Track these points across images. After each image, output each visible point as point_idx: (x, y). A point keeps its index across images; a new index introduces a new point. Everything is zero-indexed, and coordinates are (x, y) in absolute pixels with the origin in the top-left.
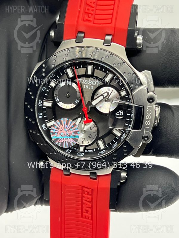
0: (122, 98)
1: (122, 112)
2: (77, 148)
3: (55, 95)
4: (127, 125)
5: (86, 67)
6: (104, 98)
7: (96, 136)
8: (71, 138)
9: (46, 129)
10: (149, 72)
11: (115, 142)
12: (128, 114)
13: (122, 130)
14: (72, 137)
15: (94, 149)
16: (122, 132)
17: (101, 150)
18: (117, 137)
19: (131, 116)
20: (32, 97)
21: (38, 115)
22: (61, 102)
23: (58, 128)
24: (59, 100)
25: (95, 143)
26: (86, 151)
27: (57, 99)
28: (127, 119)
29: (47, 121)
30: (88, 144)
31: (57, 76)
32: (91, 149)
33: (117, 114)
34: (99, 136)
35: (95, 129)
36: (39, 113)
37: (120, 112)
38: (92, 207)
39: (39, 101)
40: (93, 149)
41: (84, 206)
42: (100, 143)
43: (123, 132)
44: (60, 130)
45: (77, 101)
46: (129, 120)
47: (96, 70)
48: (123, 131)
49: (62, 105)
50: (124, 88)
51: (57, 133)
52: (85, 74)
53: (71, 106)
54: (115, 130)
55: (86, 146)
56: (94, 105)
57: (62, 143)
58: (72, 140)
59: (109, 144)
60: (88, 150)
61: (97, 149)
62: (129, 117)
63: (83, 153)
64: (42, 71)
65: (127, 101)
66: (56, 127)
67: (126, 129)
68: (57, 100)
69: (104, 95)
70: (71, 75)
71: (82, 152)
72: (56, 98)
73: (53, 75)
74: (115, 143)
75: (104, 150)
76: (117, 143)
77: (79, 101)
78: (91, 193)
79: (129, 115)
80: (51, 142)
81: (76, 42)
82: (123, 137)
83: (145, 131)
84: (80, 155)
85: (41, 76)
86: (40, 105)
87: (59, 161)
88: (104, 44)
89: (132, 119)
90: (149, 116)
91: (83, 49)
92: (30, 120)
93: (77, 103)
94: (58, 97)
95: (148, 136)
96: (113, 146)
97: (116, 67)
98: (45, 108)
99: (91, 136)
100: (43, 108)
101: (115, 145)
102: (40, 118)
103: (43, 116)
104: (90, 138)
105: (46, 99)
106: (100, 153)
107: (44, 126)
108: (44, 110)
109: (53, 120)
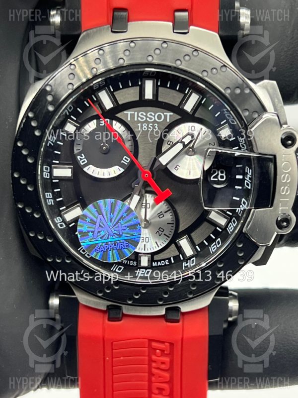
1: (222, 172)
2: (133, 261)
3: (76, 152)
4: (238, 199)
5: (140, 83)
6: (185, 146)
7: (173, 231)
8: (125, 240)
9: (65, 226)
11: (214, 238)
12: (238, 177)
13: (228, 212)
14: (126, 238)
15: (172, 258)
16: (228, 215)
17: (187, 259)
18: (218, 228)
19: (244, 179)
20: (30, 161)
21: (45, 199)
22: (91, 166)
24: (86, 162)
25: (173, 246)
26: (154, 264)
27: (81, 159)
28: (236, 187)
29: (63, 210)
30: (158, 249)
31: (78, 109)
32: (164, 260)
33: (212, 179)
34: (180, 230)
35: (169, 217)
36: (46, 194)
37: (218, 174)
38: (170, 382)
39: (44, 167)
40: (169, 259)
41: (153, 379)
42: (184, 243)
43: (232, 216)
44: (97, 224)
45: (125, 159)
46: (240, 188)
47: (160, 89)
48: (231, 214)
49: (93, 171)
50: (225, 121)
51: (93, 232)
52: (138, 99)
53: (115, 171)
54: (213, 212)
55: (153, 254)
56: (164, 164)
57: (105, 253)
58: (125, 245)
59: (202, 245)
60: (157, 261)
61: (176, 258)
62: (241, 182)
63: (148, 270)
64: (47, 100)
65: (234, 149)
66: (88, 220)
67: (238, 209)
68: (81, 162)
69: (183, 140)
70: (108, 104)
71: (146, 268)
72: (79, 157)
73: (70, 108)
74: (214, 240)
75: (194, 258)
76: (219, 239)
77: (129, 159)
78: (168, 353)
79: (240, 177)
80: (79, 252)
81: (113, 30)
82: (232, 226)
83: (280, 208)
84: (143, 275)
85: (44, 111)
86: (46, 175)
87: (100, 292)
88: (175, 31)
89: (248, 184)
90: (287, 175)
91: (132, 45)
92: (28, 211)
93: (127, 164)
94: (83, 155)
95: (289, 218)
96: (213, 248)
97: (208, 78)
98: (58, 181)
99: (162, 230)
100: (54, 181)
101: (216, 244)
102: (50, 204)
103: (54, 198)
104: (160, 236)
105: (58, 162)
106: (186, 265)
107: (58, 220)
108: (56, 185)
109: (78, 206)
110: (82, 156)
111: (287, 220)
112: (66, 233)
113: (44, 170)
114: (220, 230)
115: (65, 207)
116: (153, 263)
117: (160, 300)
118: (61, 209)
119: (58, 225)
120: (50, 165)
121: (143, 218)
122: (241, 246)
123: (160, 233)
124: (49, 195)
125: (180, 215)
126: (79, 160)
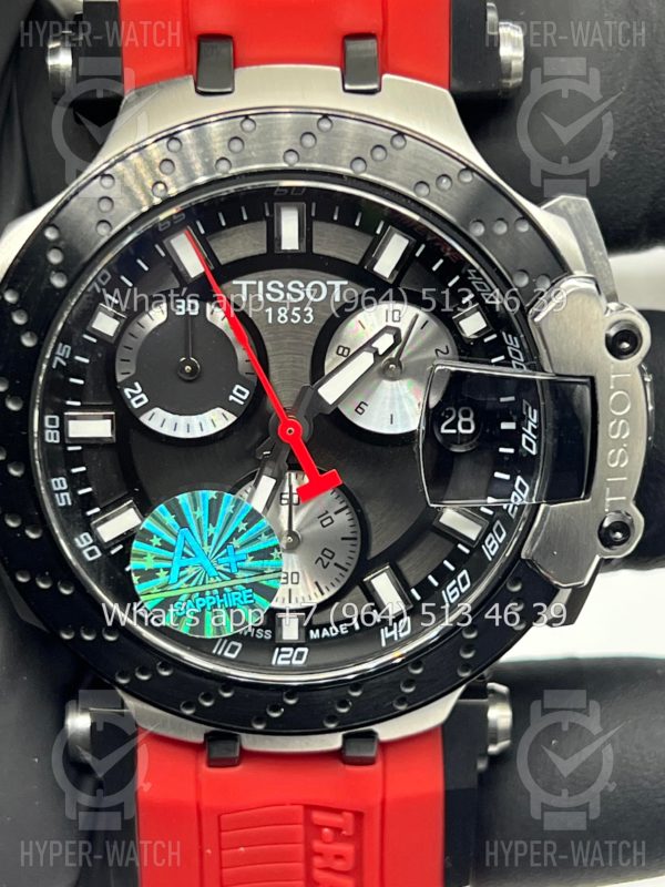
0: (467, 349)
1: (466, 414)
2: (265, 628)
3: (120, 378)
5: (268, 214)
6: (378, 358)
7: (356, 556)
9: (99, 554)
10: (580, 203)
11: (452, 568)
12: (504, 426)
14: (246, 581)
16: (485, 515)
18: (460, 546)
19: (519, 431)
20: (12, 406)
21: (51, 493)
22: (157, 410)
23: (166, 546)
24: (146, 400)
25: (357, 589)
26: (314, 635)
27: (133, 395)
28: (502, 450)
29: (96, 515)
30: (321, 599)
31: (123, 278)
32: (338, 624)
33: (443, 431)
34: (374, 552)
35: (343, 519)
36: (53, 480)
37: (457, 419)
39: (47, 418)
40: (349, 622)
42: (383, 584)
43: (493, 517)
44: (178, 550)
45: (239, 391)
46: (511, 451)
47: (317, 226)
48: (491, 512)
49: (161, 421)
52: (263, 249)
53: (214, 421)
56: (331, 402)
58: (245, 597)
59: (424, 587)
60: (321, 627)
62: (513, 438)
63: (299, 649)
64: (48, 261)
65: (494, 360)
66: (155, 541)
68: (133, 401)
69: (374, 345)
70: (193, 265)
71: (295, 645)
72: (127, 391)
73: (104, 277)
74: (454, 575)
75: (408, 620)
76: (465, 572)
77: (247, 392)
78: (351, 834)
79: (511, 426)
81: (200, 89)
82: (494, 541)
83: (608, 500)
84: (288, 662)
85: (42, 288)
86: (52, 437)
87: (188, 706)
88: (347, 87)
89: (529, 444)
90: (622, 422)
91: (248, 125)
92: (12, 524)
93: (242, 403)
94: (137, 384)
95: (627, 522)
96: (450, 594)
97: (430, 200)
98: (79, 448)
99: (330, 555)
100: (70, 449)
101: (456, 585)
102: (63, 504)
103: (73, 489)
104: (325, 567)
105: (78, 404)
106: (388, 635)
107: (83, 541)
108: (76, 459)
109: (129, 506)
110: (135, 389)
111: (625, 528)
112: (103, 575)
113: (47, 425)
114: (467, 551)
115: (97, 510)
116: (312, 632)
117: (331, 720)
118: (89, 513)
119: (85, 552)
120: (60, 410)
121: (286, 528)
122: (517, 588)
123: (326, 560)
124: (60, 483)
125: (371, 517)
126: (129, 396)
